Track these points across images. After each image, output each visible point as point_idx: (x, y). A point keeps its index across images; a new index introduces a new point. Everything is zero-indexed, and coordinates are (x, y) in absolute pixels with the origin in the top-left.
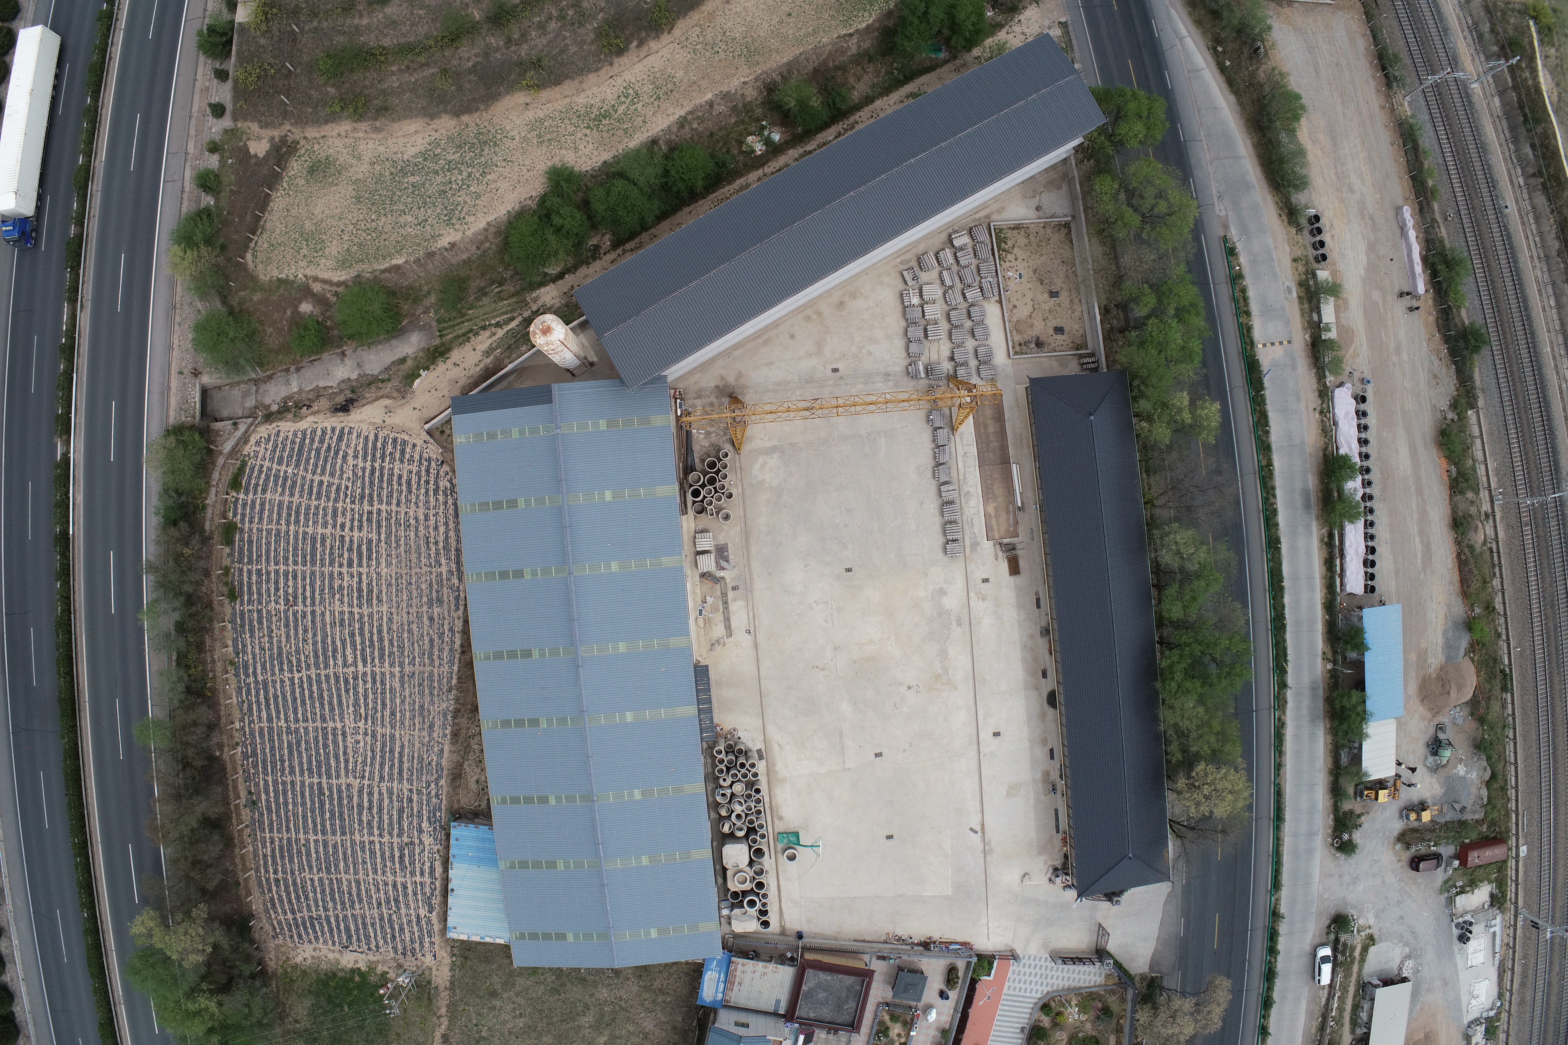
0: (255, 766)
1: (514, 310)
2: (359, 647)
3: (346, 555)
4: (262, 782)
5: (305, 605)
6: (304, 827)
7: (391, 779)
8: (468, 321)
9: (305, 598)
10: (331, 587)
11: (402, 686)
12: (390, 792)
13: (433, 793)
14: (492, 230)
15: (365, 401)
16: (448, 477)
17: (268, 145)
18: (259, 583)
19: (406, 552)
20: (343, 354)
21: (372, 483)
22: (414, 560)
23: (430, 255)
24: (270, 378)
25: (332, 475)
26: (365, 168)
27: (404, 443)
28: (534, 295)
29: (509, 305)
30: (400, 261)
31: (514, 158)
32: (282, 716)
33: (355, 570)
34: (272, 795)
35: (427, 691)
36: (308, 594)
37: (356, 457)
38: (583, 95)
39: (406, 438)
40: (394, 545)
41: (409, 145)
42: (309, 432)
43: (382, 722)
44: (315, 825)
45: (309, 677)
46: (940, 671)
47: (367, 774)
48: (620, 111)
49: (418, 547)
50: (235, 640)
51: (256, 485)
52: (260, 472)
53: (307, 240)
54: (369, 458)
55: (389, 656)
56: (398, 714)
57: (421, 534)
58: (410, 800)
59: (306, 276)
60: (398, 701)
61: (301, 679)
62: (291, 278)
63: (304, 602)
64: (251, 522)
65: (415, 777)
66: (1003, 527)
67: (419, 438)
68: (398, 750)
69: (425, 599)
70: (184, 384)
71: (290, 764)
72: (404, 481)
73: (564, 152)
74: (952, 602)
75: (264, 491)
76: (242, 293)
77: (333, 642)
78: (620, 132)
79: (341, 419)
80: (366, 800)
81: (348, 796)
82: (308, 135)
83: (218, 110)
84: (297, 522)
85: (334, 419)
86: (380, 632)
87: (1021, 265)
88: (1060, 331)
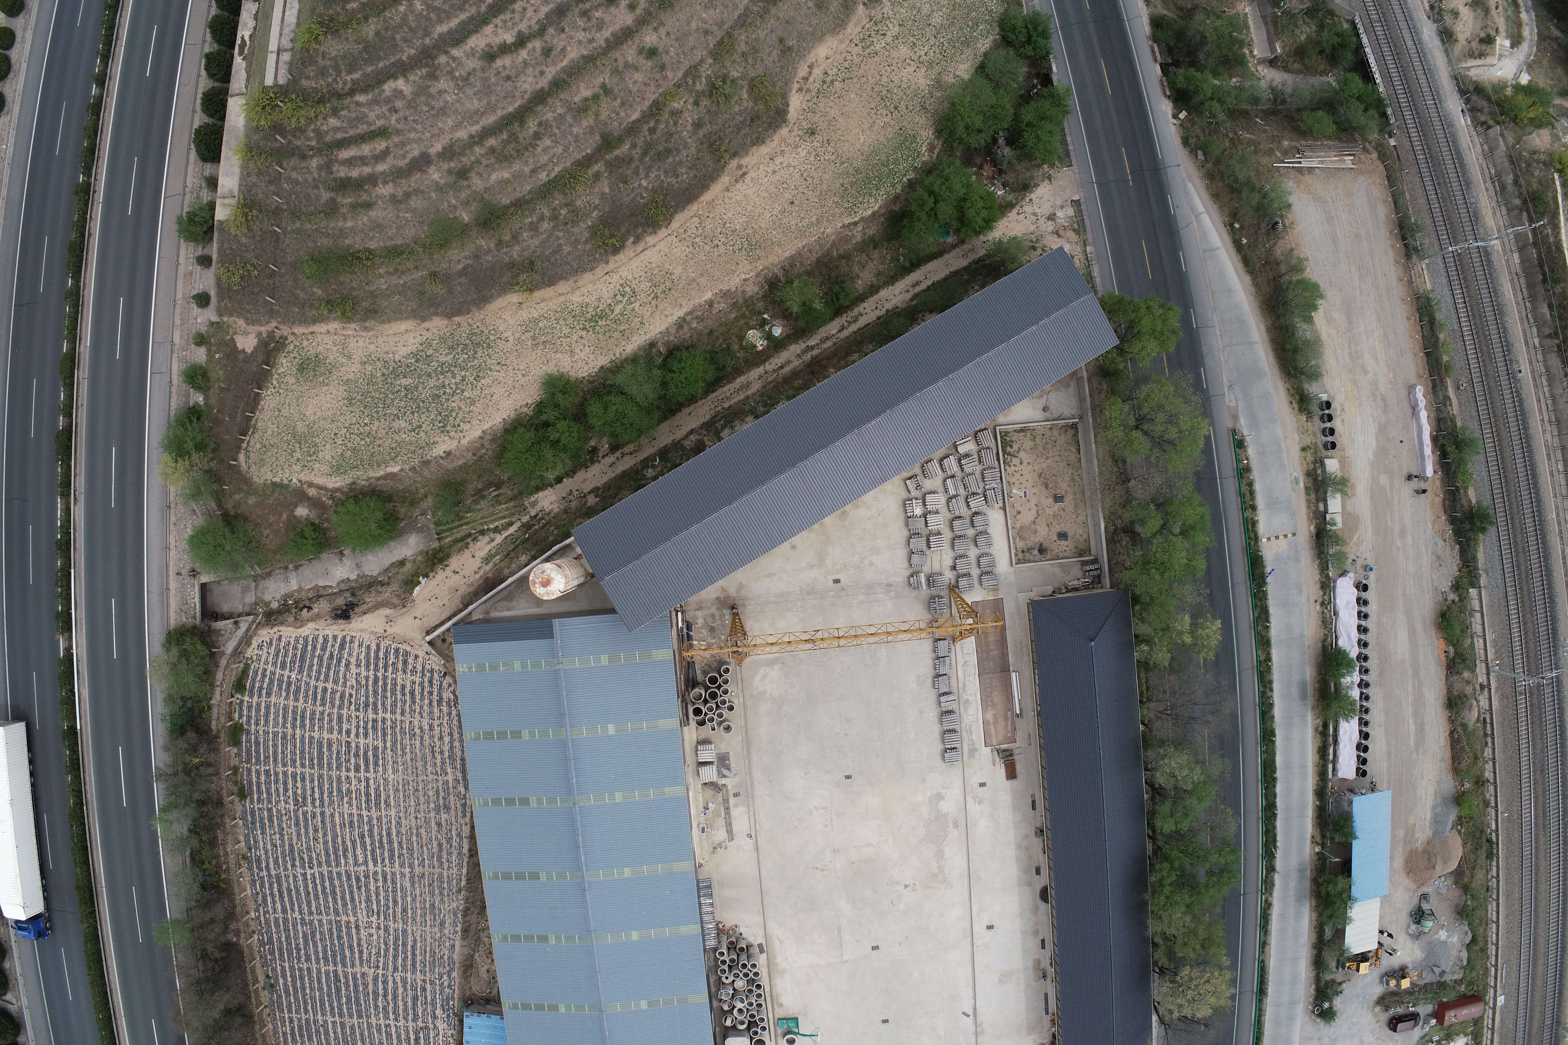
0: (272, 953)
1: (512, 515)
2: (369, 848)
3: (353, 760)
4: (279, 968)
5: (314, 807)
6: (322, 1010)
7: (405, 970)
8: (466, 524)
9: (314, 800)
10: (339, 791)
11: (413, 885)
12: (404, 981)
13: (446, 984)
14: (488, 437)
15: (365, 607)
16: (451, 689)
17: (256, 341)
18: (268, 783)
19: (412, 760)
20: (342, 553)
21: (375, 692)
22: (420, 768)
23: (426, 463)
24: (269, 574)
25: (336, 682)
26: (356, 367)
27: (406, 654)
28: (532, 499)
29: (507, 509)
30: (395, 469)
31: (508, 362)
32: (296, 908)
33: (362, 774)
34: (289, 979)
35: (437, 891)
36: (317, 796)
37: (358, 665)
38: (578, 293)
39: (408, 649)
40: (399, 752)
41: (400, 345)
42: (310, 639)
43: (394, 917)
44: (332, 1008)
45: (321, 874)
46: (936, 871)
47: (381, 965)
48: (617, 311)
49: (424, 757)
50: (247, 836)
51: (261, 689)
52: (264, 676)
53: (300, 443)
54: (372, 667)
55: (399, 857)
56: (410, 912)
57: (426, 743)
58: (424, 989)
59: (300, 481)
60: (409, 899)
61: (313, 875)
62: (286, 482)
63: (313, 803)
64: (257, 724)
65: (427, 969)
66: (1001, 734)
67: (422, 649)
68: (410, 944)
69: (432, 805)
70: (183, 584)
71: (306, 953)
72: (407, 691)
73: (559, 355)
74: (950, 806)
75: (269, 694)
76: (237, 497)
77: (344, 842)
78: (617, 334)
79: (342, 627)
80: (380, 988)
81: (364, 984)
82: (296, 331)
83: (202, 300)
84: (303, 726)
85: (335, 627)
86: (389, 834)
87: (1026, 470)
88: (1063, 536)
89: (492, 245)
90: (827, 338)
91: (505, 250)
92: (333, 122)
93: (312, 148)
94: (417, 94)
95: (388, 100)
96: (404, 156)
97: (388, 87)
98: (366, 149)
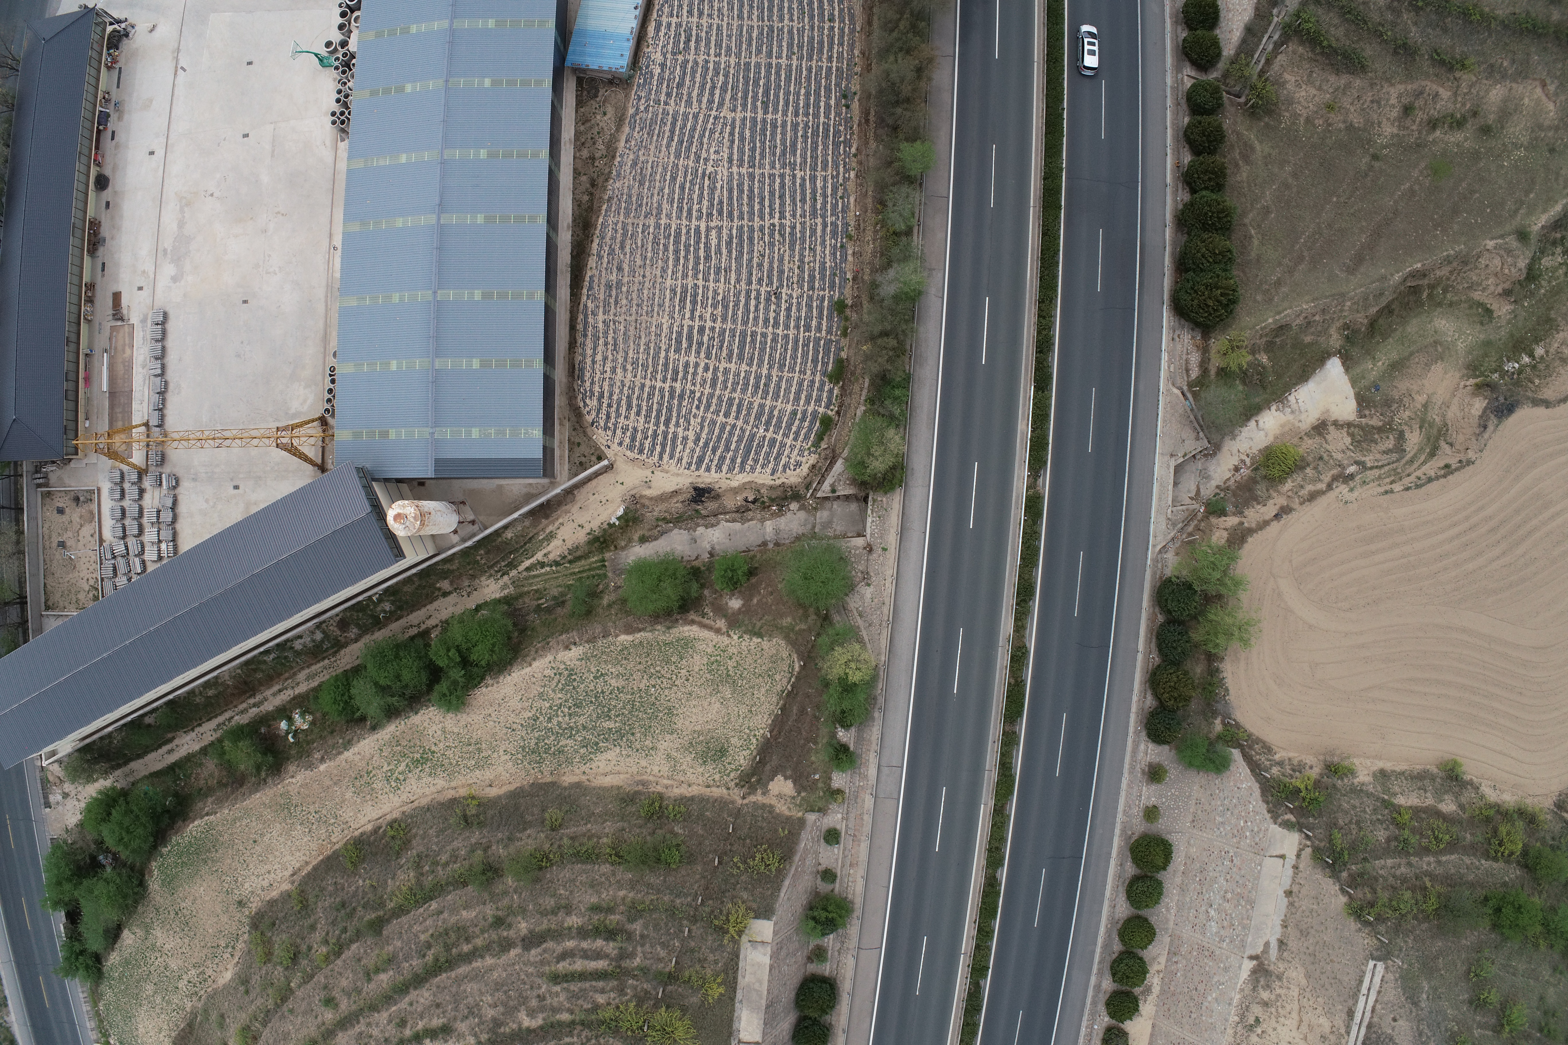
0: (837, 133)
1: (526, 579)
2: (702, 246)
3: (706, 339)
4: (832, 117)
5: (758, 291)
6: (791, 71)
7: (686, 116)
8: (574, 573)
9: (757, 298)
10: (726, 307)
11: (660, 205)
12: (689, 103)
13: (643, 101)
14: (528, 659)
15: (681, 498)
16: (587, 409)
17: (770, 787)
18: (809, 317)
19: (640, 338)
20: (711, 554)
21: (670, 410)
22: (632, 329)
23: (592, 640)
24: (798, 538)
25: (713, 423)
26: (663, 745)
27: (631, 448)
28: (506, 592)
29: (531, 584)
30: (623, 638)
31: (505, 731)
32: (798, 181)
33: (697, 323)
34: (822, 104)
35: (634, 199)
36: (753, 302)
37: (685, 439)
39: (628, 453)
40: (652, 345)
41: (614, 762)
42: (737, 470)
43: (686, 172)
44: (777, 73)
45: (762, 218)
46: (186, 209)
47: (711, 120)
48: (403, 764)
49: (626, 340)
50: (844, 260)
51: (803, 419)
52: (797, 434)
53: (728, 675)
54: (670, 436)
55: (670, 235)
56: (668, 178)
57: (621, 354)
58: (669, 95)
59: (729, 636)
60: (666, 191)
61: (772, 218)
62: (746, 637)
63: (759, 294)
64: (813, 382)
65: (660, 116)
66: (121, 335)
67: (614, 452)
68: (674, 144)
69: (624, 289)
70: (881, 538)
71: (796, 134)
72: (635, 409)
73: (456, 730)
74: (168, 270)
75: (794, 413)
76: (803, 626)
77: (730, 252)
78: (404, 743)
79: (700, 480)
80: (717, 96)
81: (736, 99)
82: (725, 791)
84: (758, 378)
85: (708, 480)
86: (677, 260)
87: (84, 574)
88: (61, 511)
89: (494, 848)
90: (242, 712)
91: (484, 841)
92: (601, 999)
93: (634, 977)
94: (516, 1009)
95: (542, 1009)
96: (545, 951)
97: (537, 1022)
98: (579, 965)
